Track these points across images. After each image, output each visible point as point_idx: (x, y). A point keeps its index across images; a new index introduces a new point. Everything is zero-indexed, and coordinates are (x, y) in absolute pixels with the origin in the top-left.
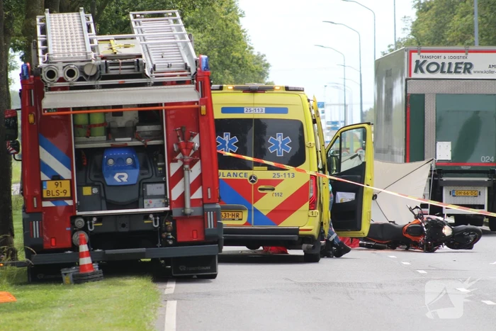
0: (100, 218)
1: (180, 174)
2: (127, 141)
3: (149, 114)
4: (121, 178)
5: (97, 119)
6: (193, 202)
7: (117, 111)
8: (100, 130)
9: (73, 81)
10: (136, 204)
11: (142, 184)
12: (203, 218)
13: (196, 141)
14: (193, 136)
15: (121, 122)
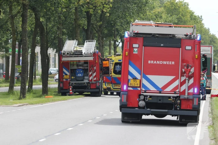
0: (75, 83)
1: (91, 75)
2: (81, 67)
3: (86, 62)
4: (80, 75)
5: (75, 63)
6: (94, 80)
7: (79, 61)
8: (76, 65)
9: (68, 55)
10: (82, 80)
11: (84, 76)
12: (96, 84)
13: (95, 68)
14: (94, 67)
15: (80, 64)
